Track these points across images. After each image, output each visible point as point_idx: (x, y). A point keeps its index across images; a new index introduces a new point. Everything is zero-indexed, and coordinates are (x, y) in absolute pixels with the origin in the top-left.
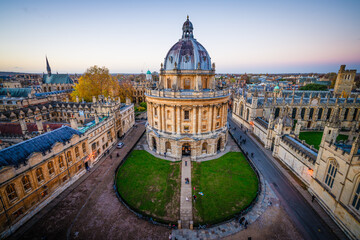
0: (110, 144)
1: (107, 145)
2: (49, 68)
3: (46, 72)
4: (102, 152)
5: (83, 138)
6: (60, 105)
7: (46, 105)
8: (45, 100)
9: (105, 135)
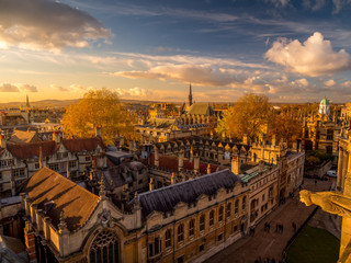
0: (270, 207)
1: (266, 205)
2: (190, 97)
3: (187, 101)
4: (260, 215)
5: (245, 189)
6: (204, 142)
7: (190, 139)
8: (188, 134)
9: (266, 192)
